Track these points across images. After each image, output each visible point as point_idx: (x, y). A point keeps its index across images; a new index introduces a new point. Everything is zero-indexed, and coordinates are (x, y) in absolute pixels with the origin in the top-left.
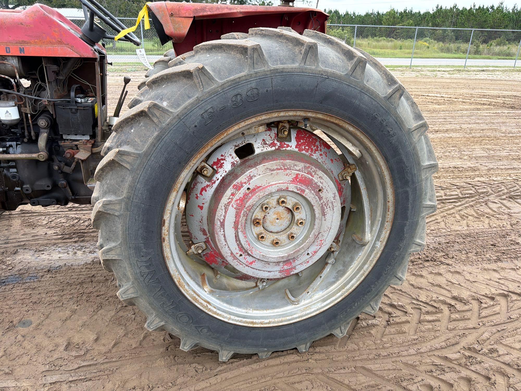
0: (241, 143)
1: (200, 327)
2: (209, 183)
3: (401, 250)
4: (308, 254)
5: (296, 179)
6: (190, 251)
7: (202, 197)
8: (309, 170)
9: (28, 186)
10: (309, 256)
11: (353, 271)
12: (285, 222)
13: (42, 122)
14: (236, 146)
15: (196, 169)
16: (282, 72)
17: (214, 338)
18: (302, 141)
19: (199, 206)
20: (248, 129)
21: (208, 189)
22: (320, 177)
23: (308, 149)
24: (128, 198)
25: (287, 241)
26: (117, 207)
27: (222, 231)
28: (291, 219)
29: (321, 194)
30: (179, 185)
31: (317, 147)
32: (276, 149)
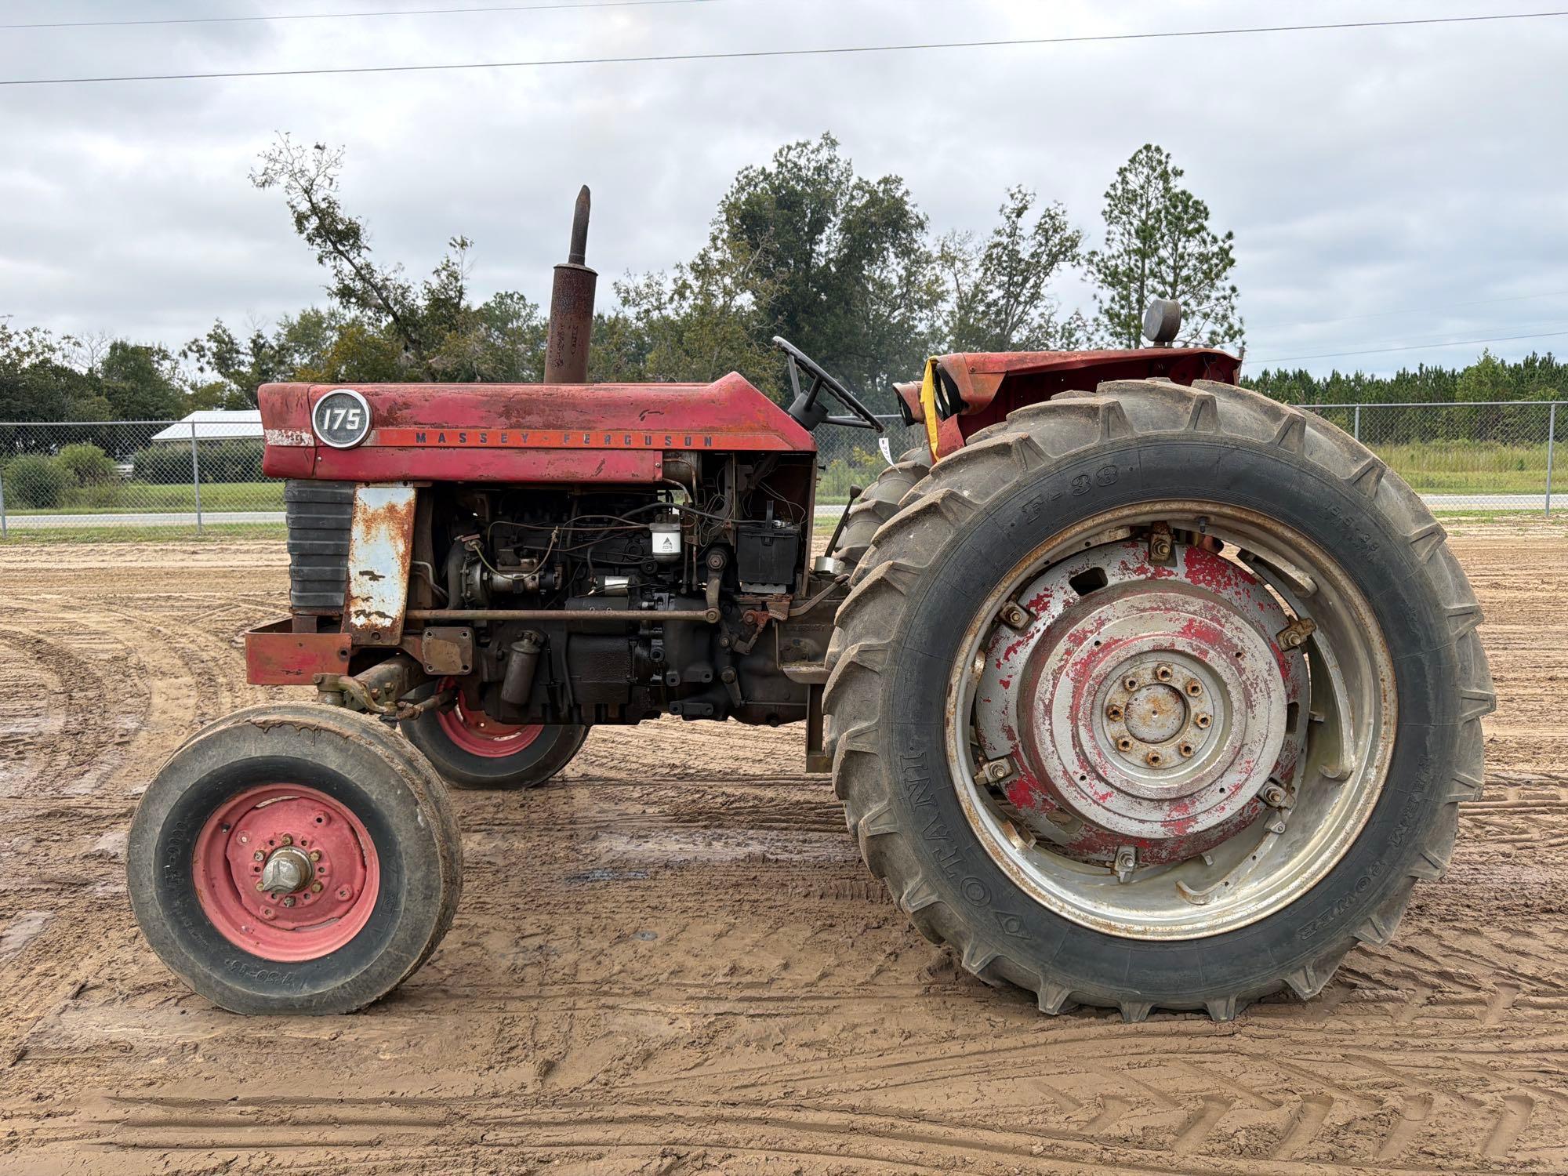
0: (1081, 566)
1: (1006, 915)
2: (1021, 639)
3: (1426, 790)
4: (1222, 790)
5: (1188, 630)
6: (981, 774)
7: (1008, 665)
8: (1215, 612)
9: (676, 672)
10: (1224, 796)
11: (1323, 837)
12: (1171, 720)
13: (716, 560)
14: (1071, 573)
15: (998, 614)
16: (1157, 441)
17: (1032, 947)
18: (1198, 566)
19: (1002, 682)
20: (1097, 534)
21: (1019, 649)
22: (1237, 628)
23: (1212, 581)
24: (899, 642)
25: (1176, 760)
26: (879, 657)
27: (1047, 722)
28: (1182, 715)
29: (1241, 662)
30: (978, 624)
31: (1229, 579)
32: (1147, 579)
